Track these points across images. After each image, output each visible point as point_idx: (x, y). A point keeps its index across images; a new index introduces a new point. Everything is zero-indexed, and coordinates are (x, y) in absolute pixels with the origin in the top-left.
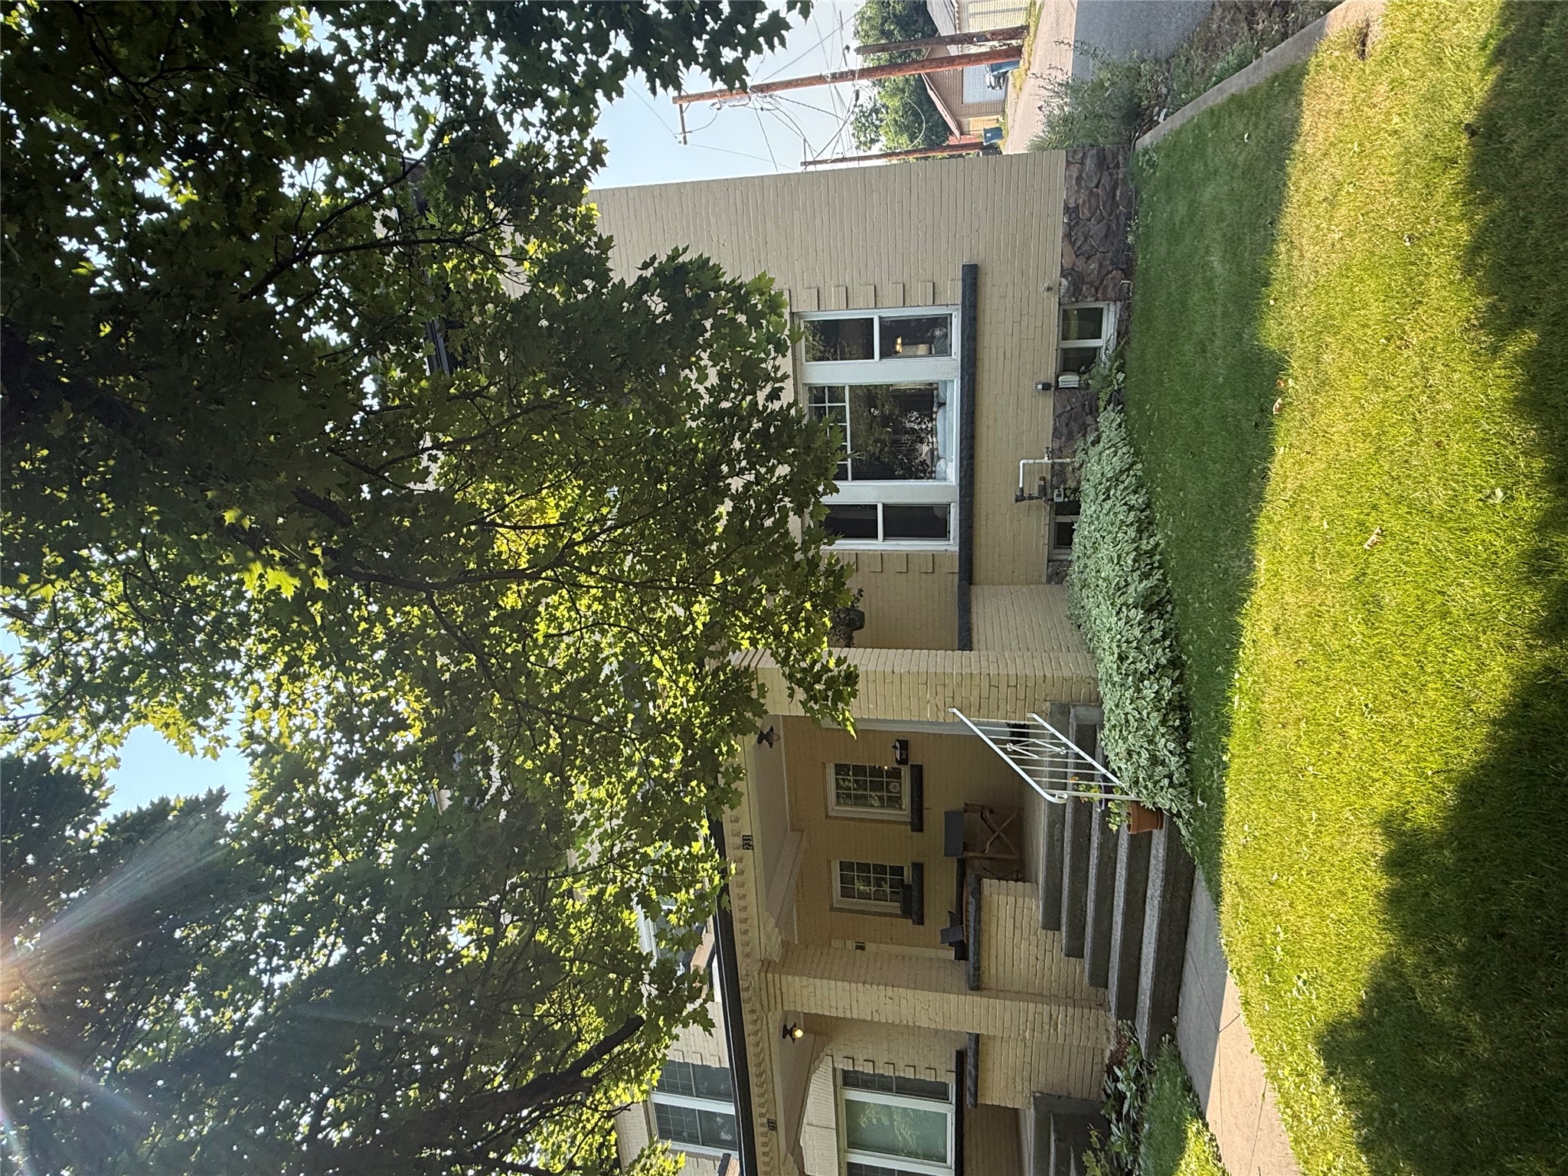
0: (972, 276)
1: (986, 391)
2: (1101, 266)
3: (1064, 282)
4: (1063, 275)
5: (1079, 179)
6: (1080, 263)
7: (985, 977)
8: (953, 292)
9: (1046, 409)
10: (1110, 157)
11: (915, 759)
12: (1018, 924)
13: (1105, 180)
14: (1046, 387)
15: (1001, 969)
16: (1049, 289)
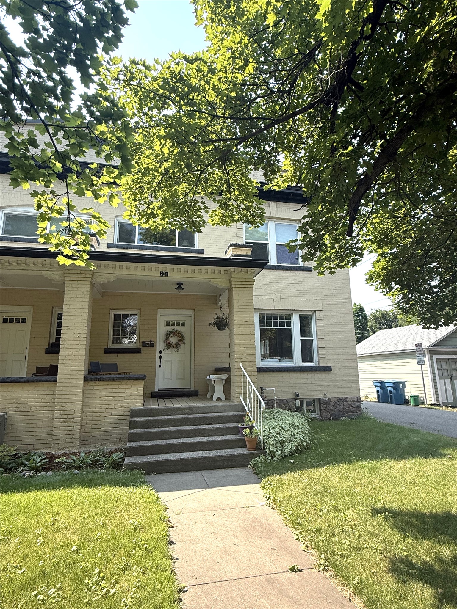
0: (328, 369)
1: (294, 375)
2: (331, 410)
3: (327, 399)
4: (329, 398)
5: (354, 401)
6: (332, 404)
7: (92, 383)
8: (323, 364)
9: (290, 396)
10: (359, 409)
11: (144, 350)
12: (126, 398)
13: (354, 409)
14: (298, 396)
15: (98, 391)
16: (325, 394)
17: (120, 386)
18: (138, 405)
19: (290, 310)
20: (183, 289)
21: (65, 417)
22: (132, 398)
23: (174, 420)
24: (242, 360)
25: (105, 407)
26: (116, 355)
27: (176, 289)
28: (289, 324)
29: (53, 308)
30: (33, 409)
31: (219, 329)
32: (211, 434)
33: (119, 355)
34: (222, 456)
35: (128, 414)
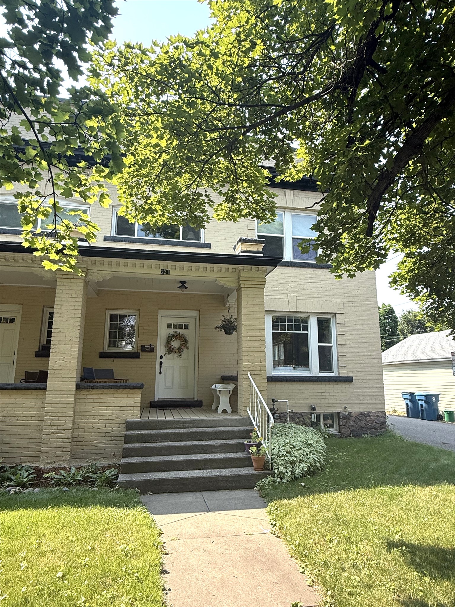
0: (349, 380)
1: (311, 386)
2: (352, 426)
3: (347, 413)
4: (349, 412)
5: (378, 416)
6: (353, 419)
7: (84, 392)
8: (344, 373)
9: (304, 409)
10: (383, 426)
11: (143, 355)
12: (122, 408)
13: (378, 425)
14: (314, 409)
15: (91, 401)
16: (345, 408)
17: (115, 396)
18: (135, 416)
19: (307, 313)
20: (186, 288)
21: (55, 428)
22: (128, 409)
23: (174, 434)
24: (250, 369)
25: (98, 418)
26: (112, 359)
27: (179, 288)
28: (306, 328)
29: (44, 307)
30: (20, 419)
31: (226, 333)
32: (213, 450)
33: (115, 360)
34: (226, 476)
35: (124, 426)
